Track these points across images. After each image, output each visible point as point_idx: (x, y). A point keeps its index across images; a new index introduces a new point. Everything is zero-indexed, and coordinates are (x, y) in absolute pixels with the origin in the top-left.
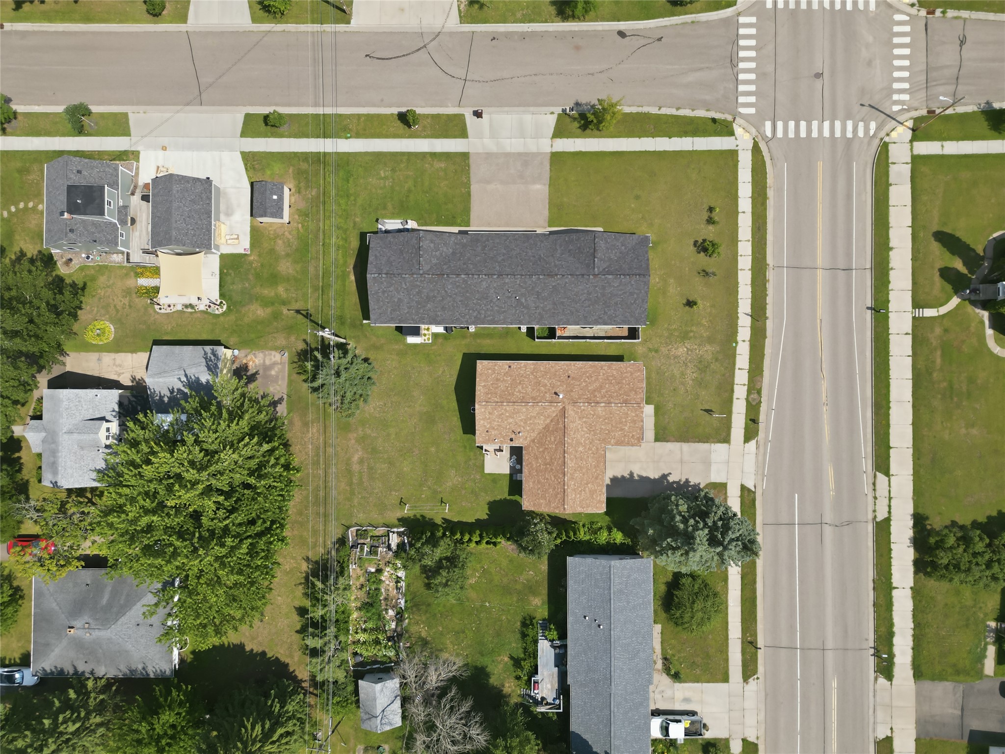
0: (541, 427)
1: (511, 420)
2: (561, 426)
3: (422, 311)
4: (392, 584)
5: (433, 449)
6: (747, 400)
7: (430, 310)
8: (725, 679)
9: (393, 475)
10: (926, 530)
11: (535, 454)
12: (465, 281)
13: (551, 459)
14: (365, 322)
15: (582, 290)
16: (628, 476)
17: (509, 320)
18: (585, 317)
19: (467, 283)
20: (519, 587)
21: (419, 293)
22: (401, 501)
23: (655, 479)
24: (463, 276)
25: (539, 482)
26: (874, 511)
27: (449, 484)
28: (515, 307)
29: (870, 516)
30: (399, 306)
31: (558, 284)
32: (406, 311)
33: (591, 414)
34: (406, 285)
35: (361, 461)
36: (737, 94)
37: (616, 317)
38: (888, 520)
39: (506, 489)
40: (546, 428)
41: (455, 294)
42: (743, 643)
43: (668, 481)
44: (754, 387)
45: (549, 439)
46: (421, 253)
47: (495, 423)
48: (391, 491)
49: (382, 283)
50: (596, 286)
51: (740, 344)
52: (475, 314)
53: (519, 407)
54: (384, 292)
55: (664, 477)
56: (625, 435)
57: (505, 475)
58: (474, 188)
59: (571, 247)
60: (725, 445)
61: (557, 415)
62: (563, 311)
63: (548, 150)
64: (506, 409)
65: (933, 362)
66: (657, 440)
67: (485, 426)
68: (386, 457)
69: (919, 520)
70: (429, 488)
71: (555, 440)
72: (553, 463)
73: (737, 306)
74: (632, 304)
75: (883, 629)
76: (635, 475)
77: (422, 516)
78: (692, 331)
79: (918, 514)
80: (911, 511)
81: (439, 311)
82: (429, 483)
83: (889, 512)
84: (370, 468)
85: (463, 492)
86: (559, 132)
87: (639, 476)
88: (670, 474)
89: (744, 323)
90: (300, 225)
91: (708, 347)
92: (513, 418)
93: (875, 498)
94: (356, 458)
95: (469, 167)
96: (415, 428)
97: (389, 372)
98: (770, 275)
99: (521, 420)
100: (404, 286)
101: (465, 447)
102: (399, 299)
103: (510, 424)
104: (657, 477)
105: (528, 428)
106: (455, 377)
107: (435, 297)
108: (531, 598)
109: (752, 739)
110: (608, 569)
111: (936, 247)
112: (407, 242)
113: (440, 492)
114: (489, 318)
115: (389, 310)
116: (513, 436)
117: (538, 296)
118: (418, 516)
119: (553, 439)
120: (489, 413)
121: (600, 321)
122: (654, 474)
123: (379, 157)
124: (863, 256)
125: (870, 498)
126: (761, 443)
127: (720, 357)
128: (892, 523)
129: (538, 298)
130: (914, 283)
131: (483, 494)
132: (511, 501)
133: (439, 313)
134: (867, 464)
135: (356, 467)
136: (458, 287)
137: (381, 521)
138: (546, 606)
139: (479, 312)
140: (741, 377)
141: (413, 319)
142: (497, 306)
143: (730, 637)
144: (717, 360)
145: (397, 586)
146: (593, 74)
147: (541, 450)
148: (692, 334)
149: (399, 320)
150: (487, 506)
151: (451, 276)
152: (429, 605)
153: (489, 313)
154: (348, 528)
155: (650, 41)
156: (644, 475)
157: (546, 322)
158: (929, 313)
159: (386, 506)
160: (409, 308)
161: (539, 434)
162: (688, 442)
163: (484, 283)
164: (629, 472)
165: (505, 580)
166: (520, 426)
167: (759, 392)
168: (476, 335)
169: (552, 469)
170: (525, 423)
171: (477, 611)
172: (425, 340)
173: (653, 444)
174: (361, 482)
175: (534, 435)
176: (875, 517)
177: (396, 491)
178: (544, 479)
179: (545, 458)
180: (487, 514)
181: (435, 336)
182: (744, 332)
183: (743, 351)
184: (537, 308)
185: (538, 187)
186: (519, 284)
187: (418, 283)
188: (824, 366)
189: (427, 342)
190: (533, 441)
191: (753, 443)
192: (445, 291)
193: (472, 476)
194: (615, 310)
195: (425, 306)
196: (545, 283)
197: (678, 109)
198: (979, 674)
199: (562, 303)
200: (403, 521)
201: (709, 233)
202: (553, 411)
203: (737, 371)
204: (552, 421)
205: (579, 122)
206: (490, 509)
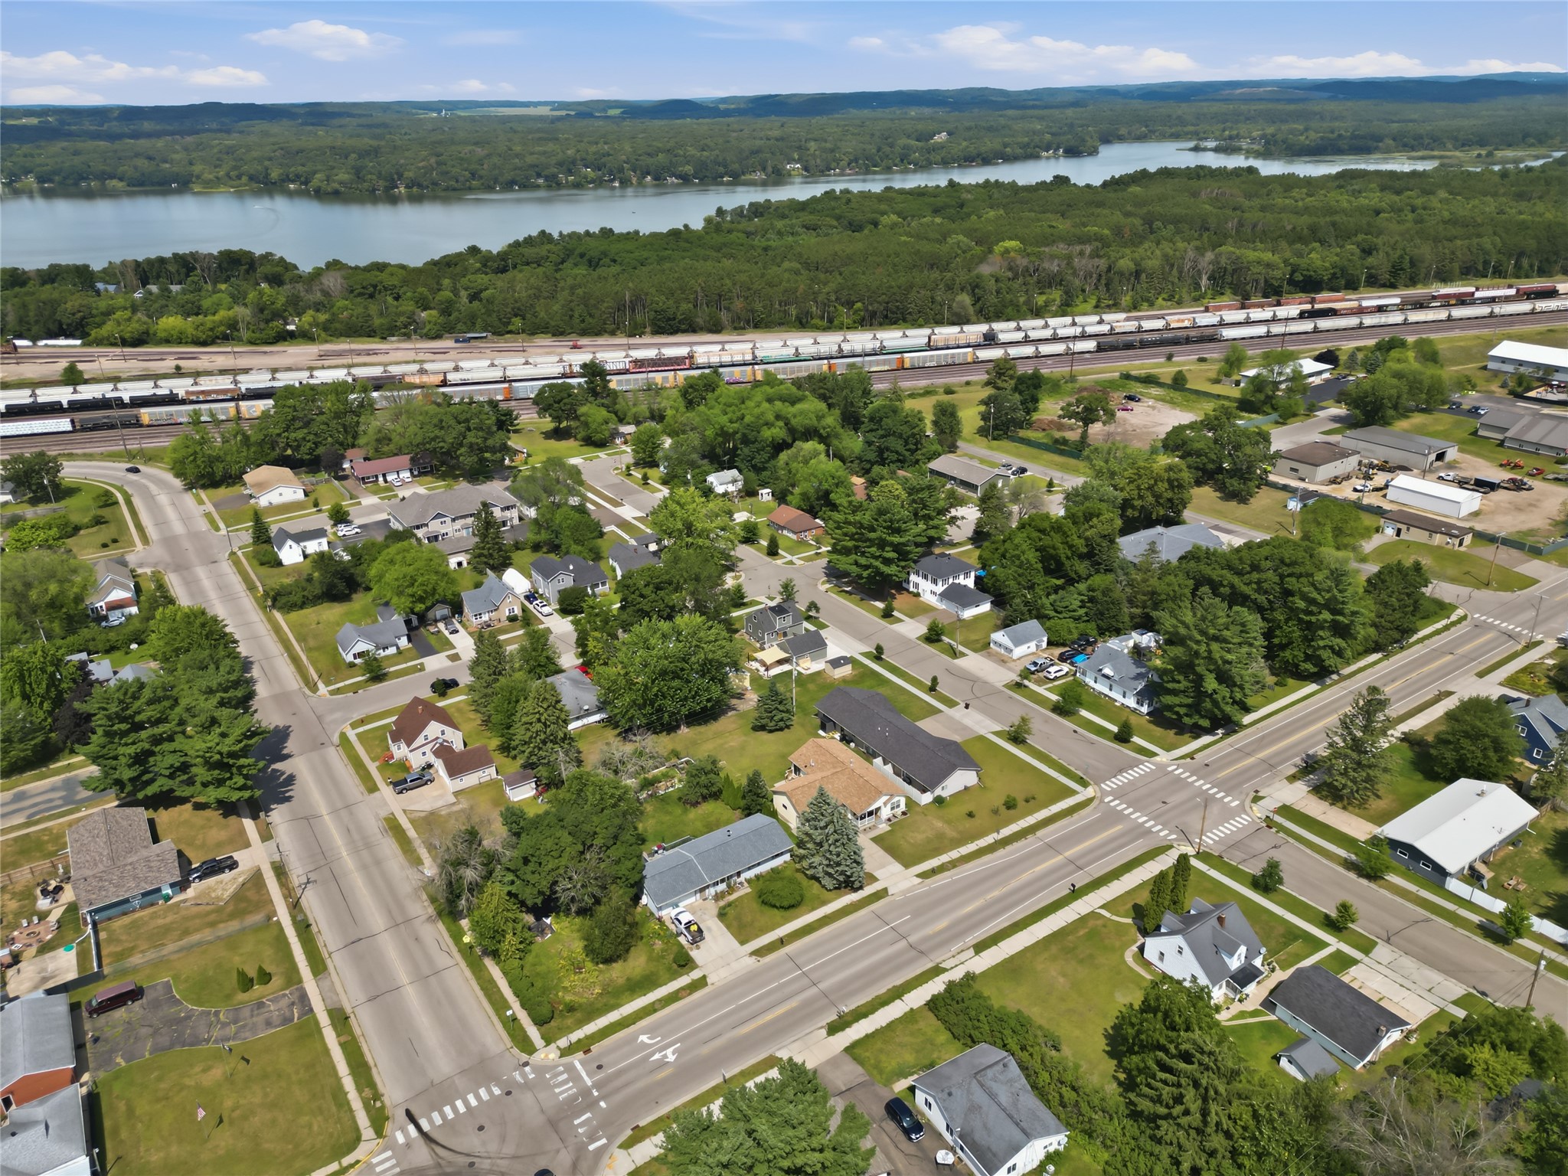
6: (943, 863)
8: (743, 943)
18: (908, 766)
19: (873, 715)
21: (849, 706)
24: (875, 711)
26: (944, 961)
28: (881, 740)
29: (938, 960)
30: (834, 706)
31: (912, 743)
32: (834, 710)
36: (1109, 779)
38: (945, 970)
41: (863, 716)
42: (778, 939)
44: (954, 864)
50: (928, 756)
51: (973, 844)
52: (861, 730)
53: (828, 754)
54: (835, 697)
58: (932, 718)
60: (903, 867)
62: (901, 756)
63: (982, 732)
64: (821, 750)
66: (872, 840)
67: (803, 751)
75: (864, 1010)
81: (847, 719)
83: (952, 967)
86: (997, 734)
89: (988, 840)
91: (954, 833)
92: (819, 757)
93: (953, 955)
95: (936, 714)
98: (1030, 838)
99: (821, 760)
102: (838, 703)
103: (814, 758)
105: (819, 767)
107: (853, 712)
109: (709, 981)
116: (808, 765)
117: (897, 742)
124: (1097, 870)
125: (950, 954)
126: (924, 884)
127: (955, 840)
128: (946, 973)
130: (1113, 900)
140: (953, 854)
144: (951, 840)
148: (953, 824)
155: (1087, 742)
158: (1105, 913)
162: (885, 852)
163: (881, 721)
170: (821, 763)
173: (867, 839)
176: (940, 962)
182: (982, 843)
183: (971, 847)
184: (891, 747)
186: (895, 730)
191: (919, 880)
192: (861, 712)
195: (844, 713)
197: (1068, 764)
198: (889, 1082)
199: (905, 753)
201: (1020, 803)
203: (955, 851)
205: (1010, 737)
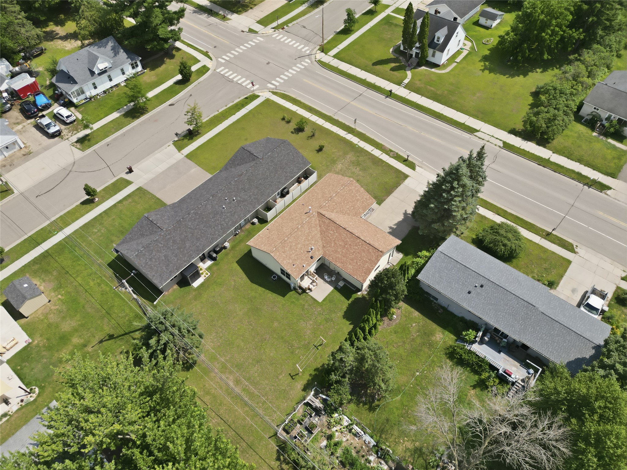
0: (319, 235)
1: (299, 246)
2: (327, 221)
3: (186, 251)
4: (349, 436)
5: (276, 324)
6: (391, 157)
7: (190, 247)
8: (569, 262)
9: (268, 367)
10: (521, 132)
11: (333, 251)
12: (195, 214)
13: (343, 241)
14: (155, 303)
15: (263, 170)
16: (391, 230)
17: (242, 215)
18: (279, 182)
19: (198, 213)
20: (419, 341)
21: (174, 242)
22: (292, 377)
23: (403, 219)
24: (192, 212)
25: (352, 260)
26: (496, 145)
27: (309, 332)
28: (238, 206)
29: (498, 148)
30: (169, 261)
31: (248, 176)
32: (176, 260)
33: (334, 205)
34: (161, 244)
35: (237, 382)
36: (244, 87)
37: (293, 170)
38: (504, 143)
39: (343, 298)
40: (322, 232)
41: (198, 225)
42: (545, 239)
43: (409, 214)
44: (388, 152)
45: (330, 235)
46: (155, 222)
47: (293, 256)
48: (278, 378)
49: (145, 255)
50: (268, 163)
51: (359, 144)
52: (220, 227)
53: (296, 234)
54: (151, 259)
55: (405, 214)
56: (363, 202)
57: (332, 292)
58: (158, 195)
59: (236, 163)
60: (408, 179)
61: (319, 221)
62: (265, 187)
63: (183, 156)
64: (290, 242)
65: (431, 90)
66: (379, 203)
67: (289, 263)
68: (251, 361)
69: (513, 132)
70: (299, 348)
71: (334, 231)
72: (347, 241)
73: (339, 135)
74: (293, 159)
75: (573, 175)
76: (393, 226)
77: (315, 370)
78: (334, 158)
79: (509, 131)
80: (507, 133)
81: (196, 243)
82: (296, 345)
83: (501, 140)
84: (248, 379)
85: (322, 327)
86: (180, 148)
87: (395, 225)
88: (406, 210)
89: (350, 137)
90: (60, 296)
91: (348, 156)
92: (299, 243)
93: (488, 141)
94: (231, 384)
95: (146, 190)
96: (251, 325)
97: (200, 314)
98: (336, 117)
99: (305, 241)
100: (160, 245)
101: (293, 302)
102: (165, 256)
103: (301, 248)
104: (403, 218)
105: (313, 242)
106: (244, 276)
107: (186, 236)
108: (433, 338)
109: (623, 274)
110: (442, 255)
111: (378, 67)
112: (141, 227)
113: (309, 343)
114: (230, 223)
115: (164, 268)
116: (310, 254)
117: (244, 190)
118: (313, 373)
119: (332, 232)
120: (283, 252)
121: (289, 178)
122: (401, 218)
123: (86, 226)
125: (487, 143)
126: (420, 165)
127: (359, 154)
128: (507, 142)
129: (245, 191)
130: (388, 80)
131: (333, 315)
132: (353, 302)
133: (198, 244)
134: (466, 135)
135: (238, 390)
136: (195, 220)
137: (294, 403)
138: (447, 333)
139: (221, 225)
140: (377, 153)
141: (185, 261)
142: (228, 213)
143: (537, 243)
144: (358, 156)
145: (353, 434)
146: (173, 123)
147: (333, 245)
148: (335, 158)
149: (176, 269)
150: (345, 320)
151: (185, 217)
152: (388, 420)
153: (227, 220)
154: (276, 434)
155: (187, 98)
156: (396, 222)
157: (262, 200)
158: (406, 81)
159: (285, 390)
160: (176, 256)
161: (322, 240)
162: (393, 192)
163: (208, 206)
164: (388, 228)
165: (407, 346)
166: (307, 245)
167: (391, 151)
168: (233, 247)
169: (350, 245)
170: (308, 240)
171: (418, 385)
172: (205, 276)
173: (380, 207)
174: (251, 395)
175: (320, 243)
176: (499, 146)
177: (281, 374)
178: (353, 254)
179: (340, 245)
180: (350, 324)
181: (209, 269)
182: (355, 140)
183: (363, 145)
184: (250, 197)
185: (193, 170)
186: (228, 192)
187: (168, 237)
188: (400, 124)
189: (207, 276)
190: (324, 247)
191: (417, 168)
192: (190, 228)
193: (316, 312)
194: (289, 167)
195: (185, 247)
196: (241, 181)
197: (226, 106)
199: (260, 184)
200: (306, 388)
201: (293, 126)
202: (315, 220)
203: (372, 152)
204: (320, 226)
205: (187, 139)
206: (348, 319)
